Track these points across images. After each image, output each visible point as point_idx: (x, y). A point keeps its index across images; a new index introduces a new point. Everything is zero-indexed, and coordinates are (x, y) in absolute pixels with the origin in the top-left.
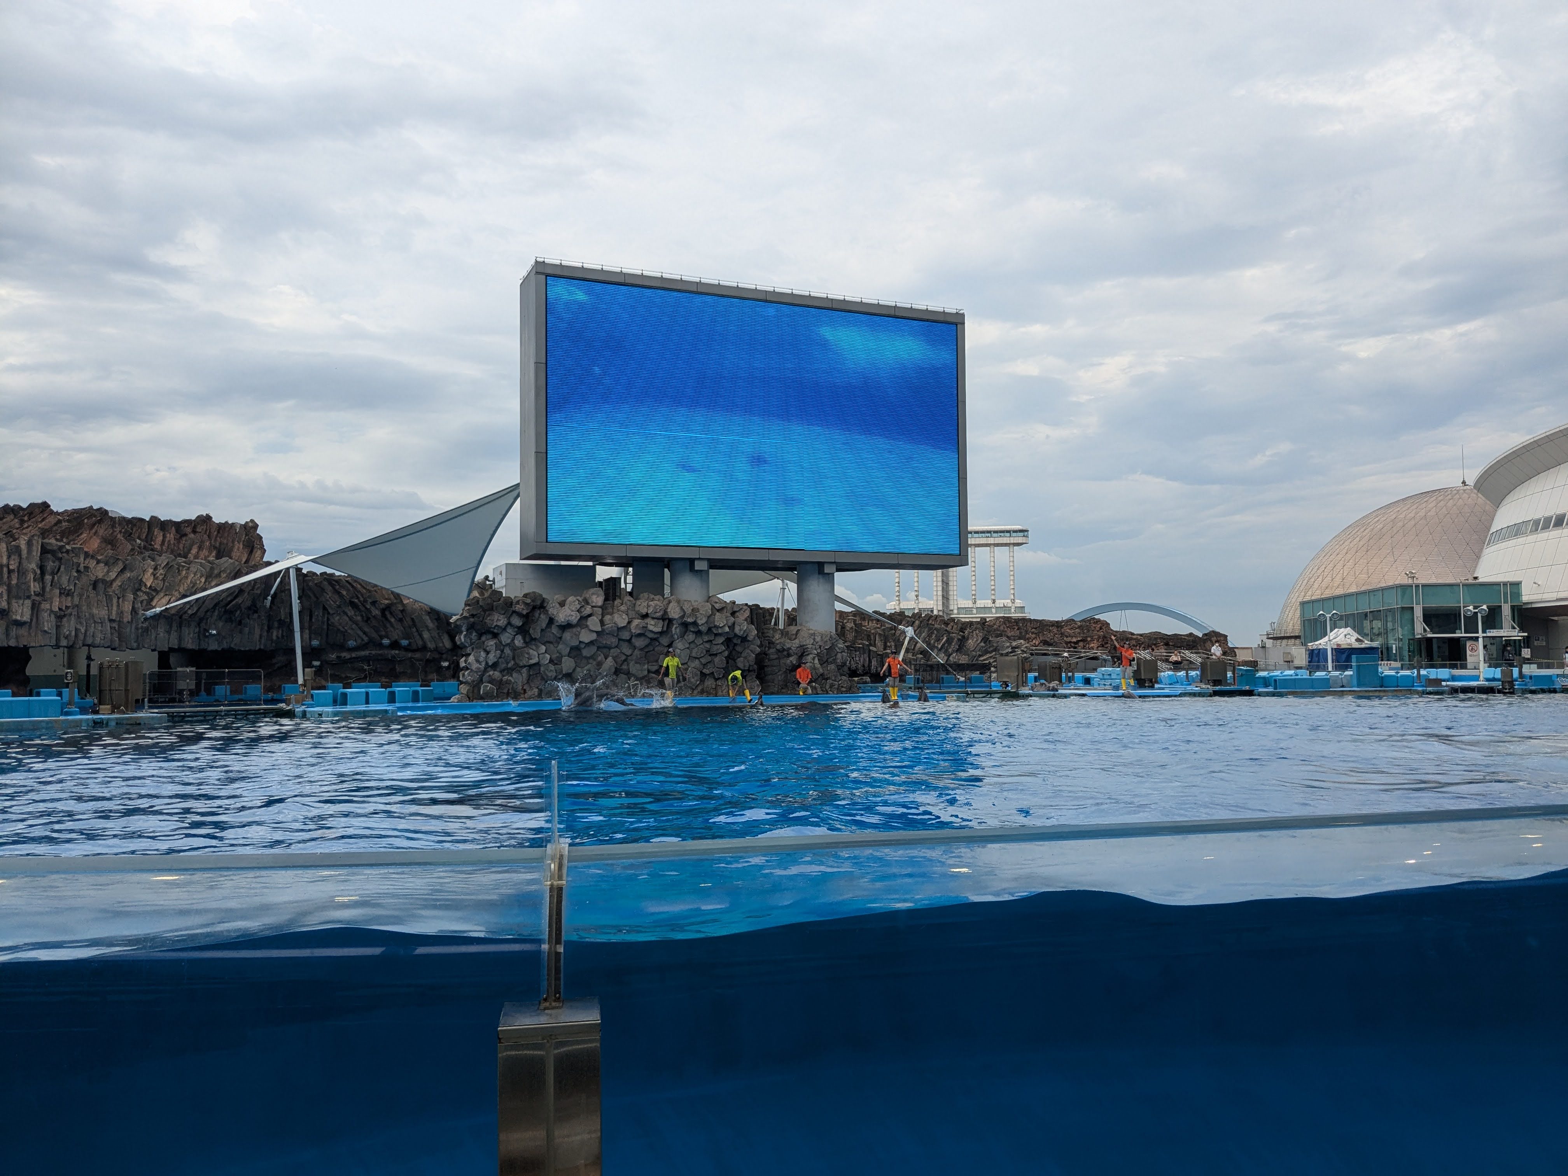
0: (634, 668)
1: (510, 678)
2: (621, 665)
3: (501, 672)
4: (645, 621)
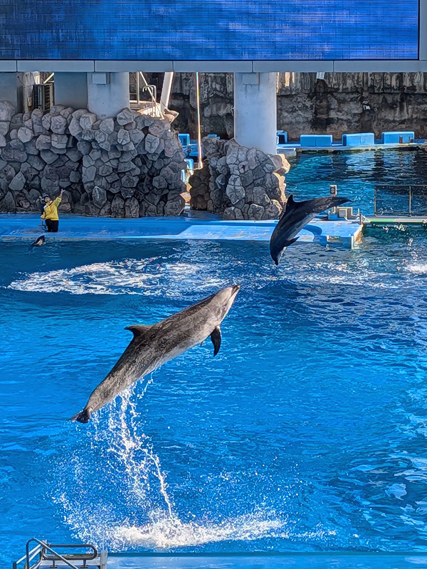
2: (33, 180)
4: (49, 138)
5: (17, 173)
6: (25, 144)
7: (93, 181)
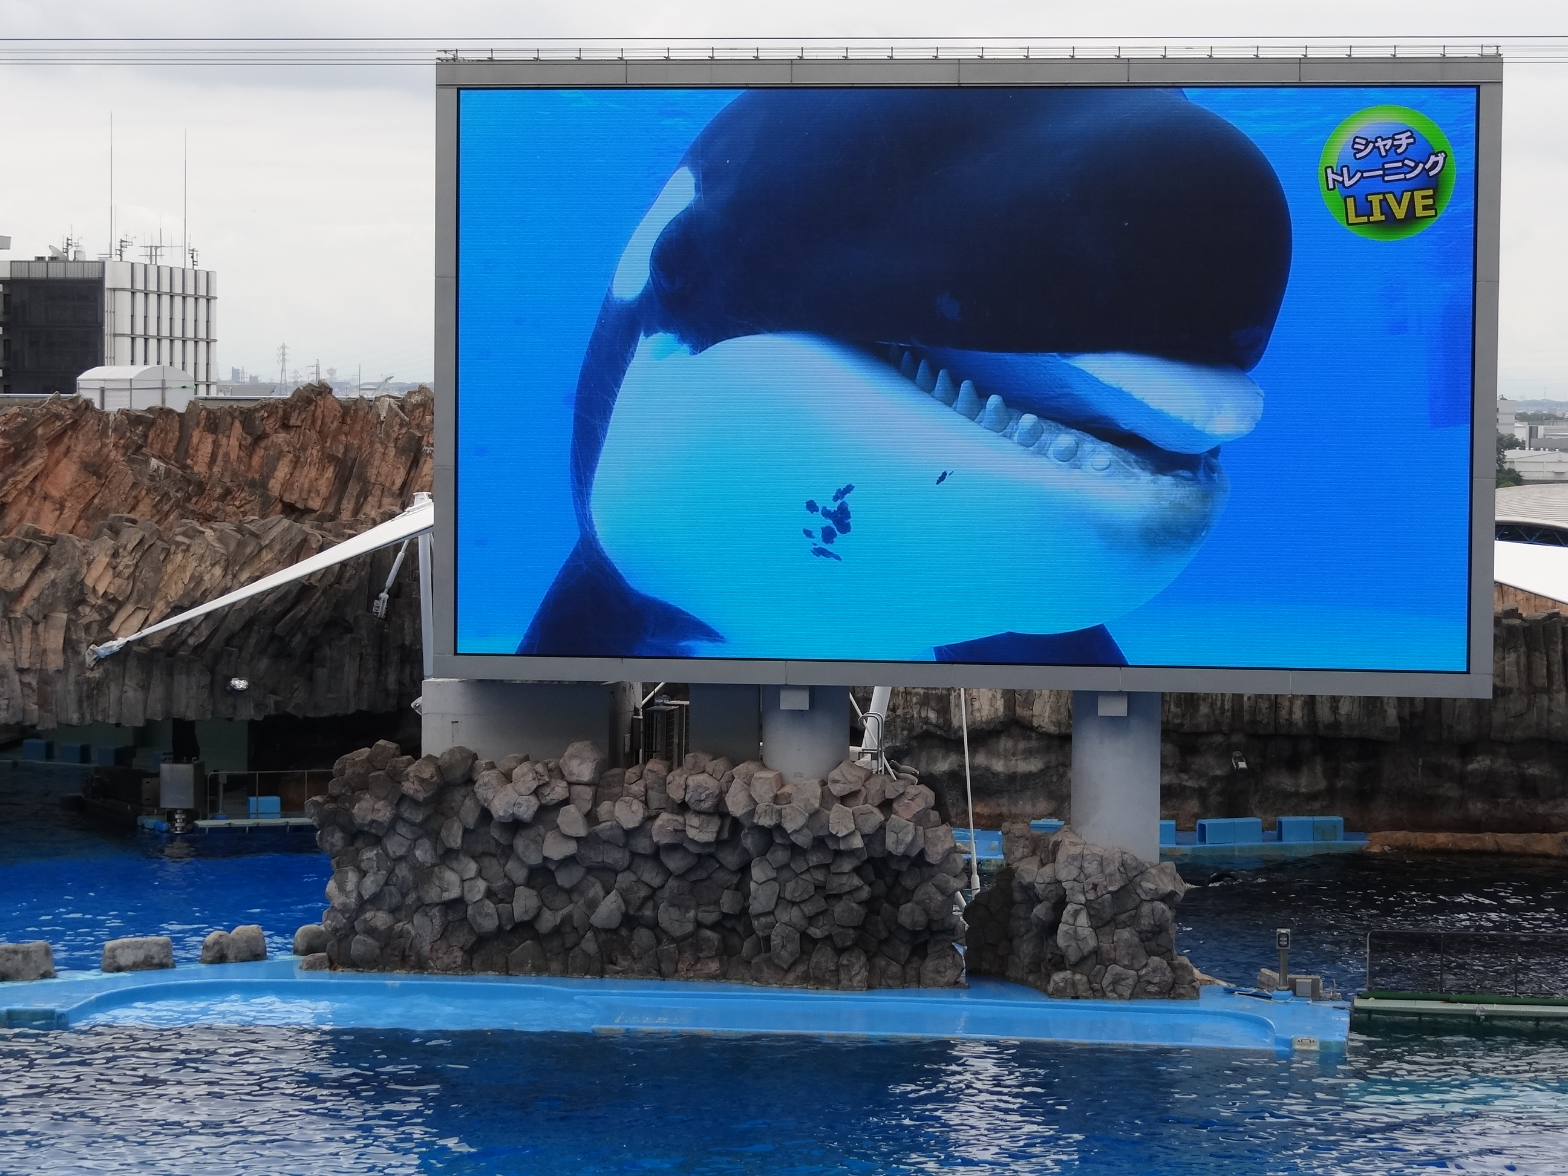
0: (669, 918)
1: (409, 927)
2: (640, 907)
3: (393, 911)
4: (680, 819)
5: (608, 893)
6: (629, 833)
7: (772, 913)
